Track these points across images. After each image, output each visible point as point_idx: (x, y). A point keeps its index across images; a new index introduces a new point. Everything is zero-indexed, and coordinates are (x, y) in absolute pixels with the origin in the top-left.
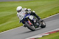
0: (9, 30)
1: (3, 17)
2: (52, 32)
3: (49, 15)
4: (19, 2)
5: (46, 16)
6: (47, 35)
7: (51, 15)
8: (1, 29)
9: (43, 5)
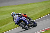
0: (11, 29)
1: (5, 19)
2: (48, 29)
3: (44, 15)
4: (18, 6)
5: (41, 16)
6: (44, 32)
7: (45, 15)
8: (4, 30)
9: (38, 7)
